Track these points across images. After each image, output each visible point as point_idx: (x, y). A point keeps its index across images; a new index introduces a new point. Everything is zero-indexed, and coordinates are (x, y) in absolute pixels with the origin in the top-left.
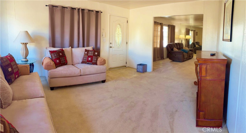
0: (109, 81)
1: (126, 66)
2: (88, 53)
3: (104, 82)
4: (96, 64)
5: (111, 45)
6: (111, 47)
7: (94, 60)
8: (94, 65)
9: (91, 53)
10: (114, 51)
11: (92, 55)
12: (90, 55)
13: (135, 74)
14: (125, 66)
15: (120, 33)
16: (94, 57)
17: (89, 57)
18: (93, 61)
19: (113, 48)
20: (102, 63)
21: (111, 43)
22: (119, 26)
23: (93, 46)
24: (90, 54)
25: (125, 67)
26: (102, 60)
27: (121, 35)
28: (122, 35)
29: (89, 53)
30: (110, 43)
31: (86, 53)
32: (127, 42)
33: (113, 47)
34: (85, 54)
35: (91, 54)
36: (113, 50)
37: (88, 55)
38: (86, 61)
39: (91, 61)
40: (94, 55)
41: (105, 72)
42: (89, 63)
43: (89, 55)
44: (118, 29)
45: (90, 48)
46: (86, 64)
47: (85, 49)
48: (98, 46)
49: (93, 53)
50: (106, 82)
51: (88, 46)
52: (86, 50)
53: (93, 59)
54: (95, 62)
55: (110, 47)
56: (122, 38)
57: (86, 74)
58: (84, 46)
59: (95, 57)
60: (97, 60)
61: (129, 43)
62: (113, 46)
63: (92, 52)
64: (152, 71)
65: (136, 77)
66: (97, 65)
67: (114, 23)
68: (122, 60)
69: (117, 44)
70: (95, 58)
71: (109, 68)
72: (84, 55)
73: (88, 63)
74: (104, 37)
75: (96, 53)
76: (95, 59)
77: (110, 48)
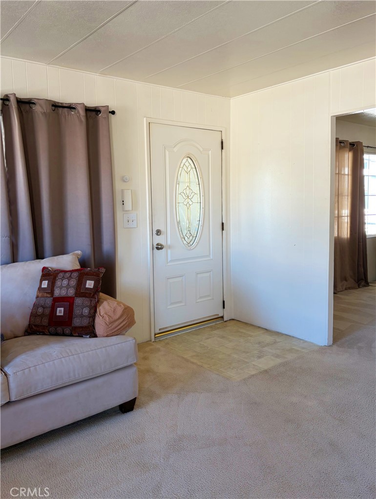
0: (152, 396)
1: (222, 317)
2: (52, 285)
3: (127, 407)
4: (90, 331)
5: (159, 240)
6: (159, 247)
7: (82, 316)
8: (80, 336)
9: (65, 282)
10: (171, 261)
11: (71, 292)
12: (63, 293)
13: (259, 357)
14: (221, 315)
15: (195, 189)
16: (78, 301)
17: (58, 301)
18: (77, 322)
19: (169, 251)
20: (117, 323)
21: (159, 232)
22: (187, 164)
23: (79, 252)
24: (61, 287)
25: (219, 322)
26: (114, 311)
27: (196, 199)
28: (204, 196)
29: (58, 283)
30: (155, 232)
31: (45, 284)
32: (223, 224)
33: (170, 247)
34: (40, 289)
35: (68, 285)
36: (169, 259)
37: (52, 293)
38: (45, 322)
39: (66, 321)
40: (81, 291)
41: (129, 364)
42: (59, 330)
43: (57, 293)
44: (184, 173)
45: (67, 262)
46: (44, 334)
47: (44, 268)
48: (106, 246)
49: (73, 282)
50: (139, 407)
51: (60, 250)
52: (45, 272)
53: (77, 311)
54: (85, 322)
55: (155, 246)
56: (204, 208)
57: (39, 391)
58: (39, 255)
59: (86, 301)
60: (93, 316)
61: (231, 227)
62: (169, 242)
63: (70, 278)
64: (331, 342)
65: (266, 371)
66: (96, 336)
67: (167, 153)
68: (208, 296)
69: (185, 232)
70: (83, 307)
71: (158, 331)
72: (37, 297)
73: (52, 329)
74: (131, 209)
75: (88, 282)
76: (86, 311)
77: (155, 249)
